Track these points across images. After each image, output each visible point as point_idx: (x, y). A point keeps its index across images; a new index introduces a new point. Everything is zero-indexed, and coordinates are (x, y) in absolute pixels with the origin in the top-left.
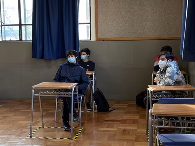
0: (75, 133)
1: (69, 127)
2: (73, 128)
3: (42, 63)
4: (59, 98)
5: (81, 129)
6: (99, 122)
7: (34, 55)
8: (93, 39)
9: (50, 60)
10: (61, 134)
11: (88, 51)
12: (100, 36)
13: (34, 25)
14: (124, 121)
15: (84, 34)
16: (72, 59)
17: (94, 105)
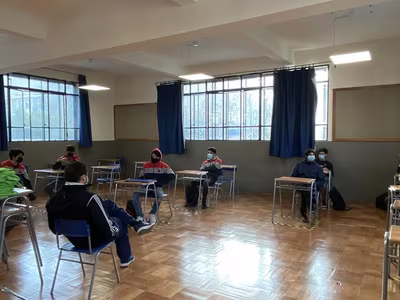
0: (313, 225)
1: (306, 218)
2: (310, 220)
3: (278, 160)
4: (298, 191)
5: (318, 223)
6: (335, 218)
7: (271, 154)
8: (330, 139)
9: (285, 157)
10: (299, 224)
11: (326, 151)
12: (338, 136)
13: (272, 126)
14: (362, 220)
15: (321, 134)
16: (312, 157)
17: (330, 203)
